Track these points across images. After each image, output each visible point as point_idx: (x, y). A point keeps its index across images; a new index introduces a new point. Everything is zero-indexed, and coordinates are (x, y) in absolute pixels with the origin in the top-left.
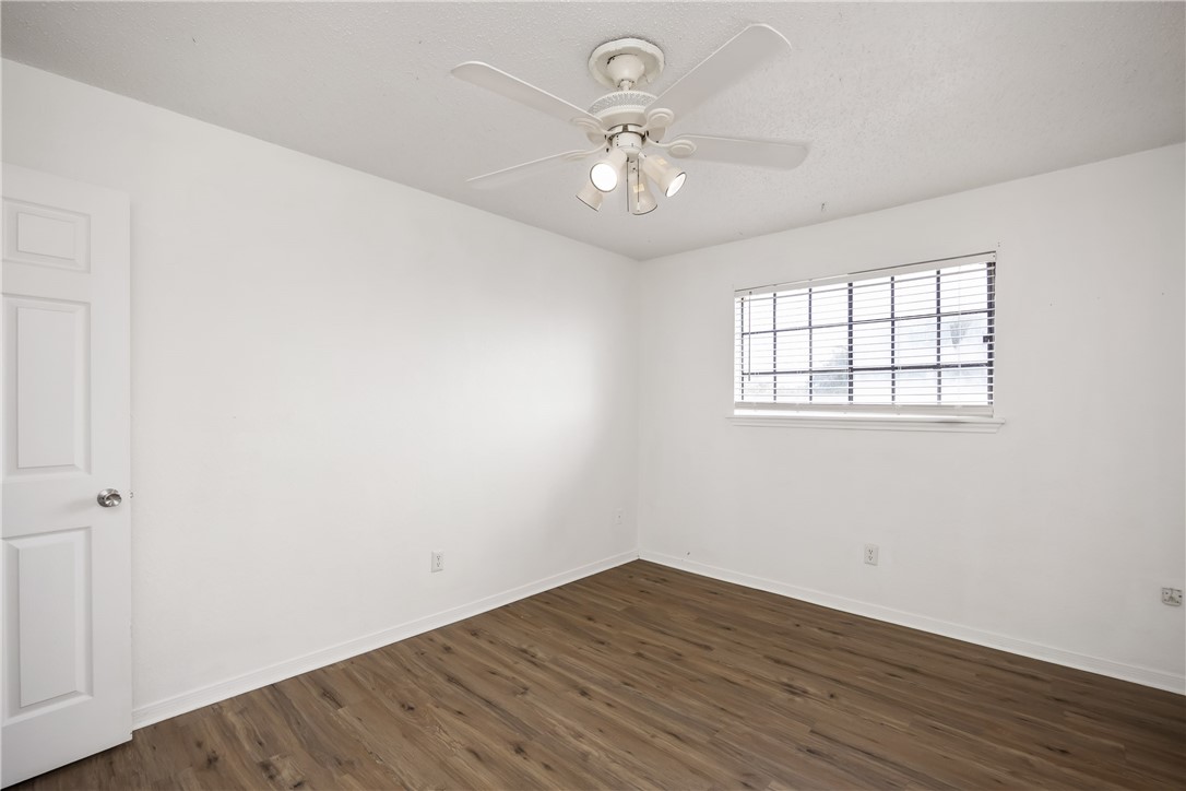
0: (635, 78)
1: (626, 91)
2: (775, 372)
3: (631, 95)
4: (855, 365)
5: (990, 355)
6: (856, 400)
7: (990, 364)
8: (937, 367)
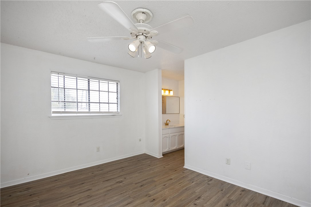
0: (144, 20)
1: (141, 23)
2: (65, 101)
3: (142, 24)
4: (91, 101)
5: (117, 102)
6: (91, 111)
7: (117, 103)
8: (108, 103)
